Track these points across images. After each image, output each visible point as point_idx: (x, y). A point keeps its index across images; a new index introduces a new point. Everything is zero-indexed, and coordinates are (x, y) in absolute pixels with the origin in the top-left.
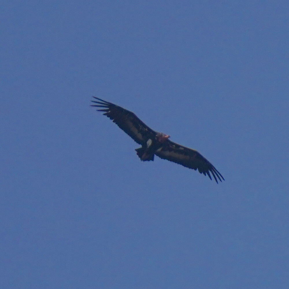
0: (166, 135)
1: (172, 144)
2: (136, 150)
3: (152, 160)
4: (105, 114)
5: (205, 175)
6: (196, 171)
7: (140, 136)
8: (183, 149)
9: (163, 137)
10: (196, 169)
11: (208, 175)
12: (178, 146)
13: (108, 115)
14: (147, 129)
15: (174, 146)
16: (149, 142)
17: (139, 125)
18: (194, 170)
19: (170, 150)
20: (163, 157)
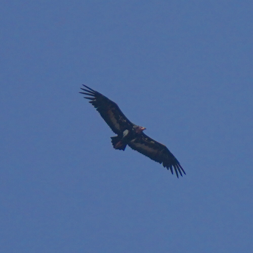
0: (142, 128)
1: (146, 136)
2: (112, 138)
3: (123, 150)
4: (90, 102)
5: (168, 169)
6: (160, 164)
7: (117, 126)
8: (154, 142)
9: (140, 128)
10: (161, 163)
11: (171, 170)
12: (150, 139)
13: (93, 103)
14: (125, 121)
15: (146, 139)
16: (126, 132)
17: (119, 116)
18: (159, 163)
19: (142, 142)
20: (134, 148)
